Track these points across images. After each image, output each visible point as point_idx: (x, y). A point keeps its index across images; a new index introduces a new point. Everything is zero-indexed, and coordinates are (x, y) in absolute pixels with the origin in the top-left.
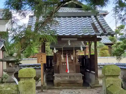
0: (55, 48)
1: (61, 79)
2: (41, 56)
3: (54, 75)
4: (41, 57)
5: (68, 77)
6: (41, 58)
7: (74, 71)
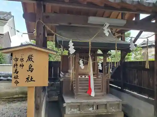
0: (71, 41)
1: (79, 112)
2: (30, 59)
3: (65, 103)
4: (31, 62)
5: (94, 108)
6: (26, 67)
7: (102, 92)
